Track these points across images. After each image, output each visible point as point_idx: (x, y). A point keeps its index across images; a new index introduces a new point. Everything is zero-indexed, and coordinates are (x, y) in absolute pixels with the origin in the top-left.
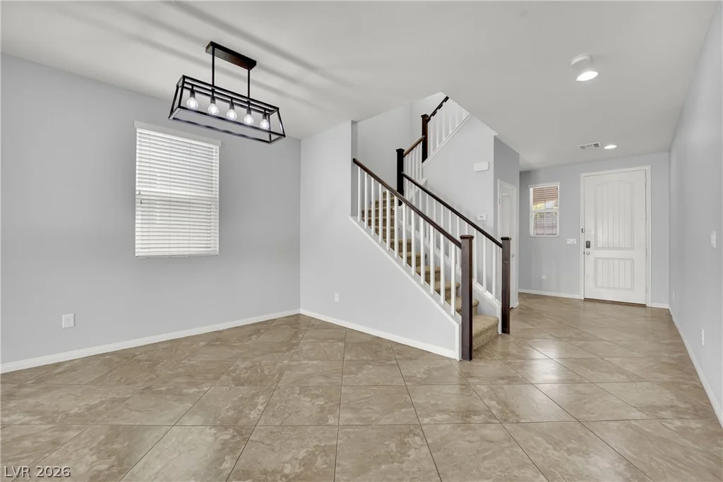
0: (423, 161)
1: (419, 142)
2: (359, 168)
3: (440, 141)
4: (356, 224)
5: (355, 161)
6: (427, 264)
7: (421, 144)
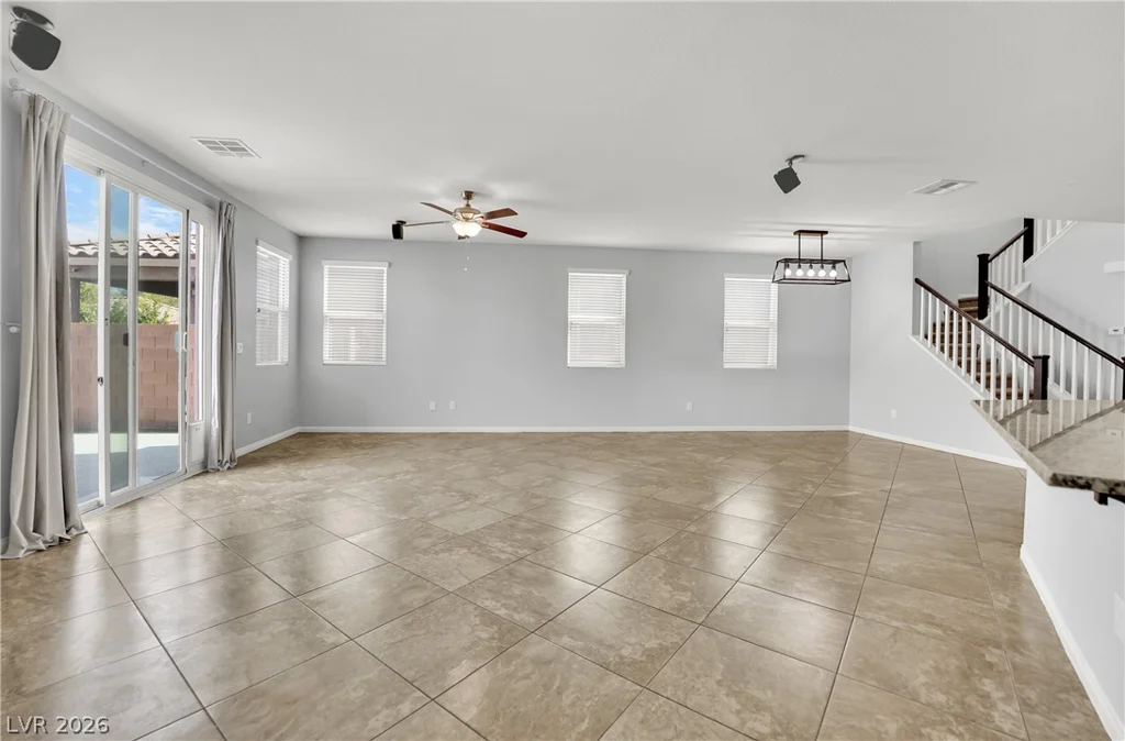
0: (1025, 259)
1: (1018, 237)
2: (922, 289)
3: (1053, 234)
4: (926, 350)
5: (917, 281)
6: (998, 370)
7: (1021, 241)
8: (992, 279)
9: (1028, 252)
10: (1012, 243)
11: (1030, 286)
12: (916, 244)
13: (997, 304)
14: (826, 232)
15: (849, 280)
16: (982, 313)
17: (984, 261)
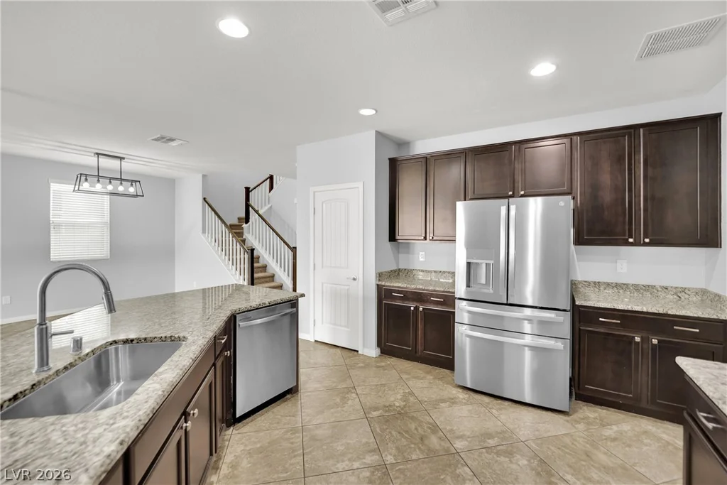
10: (263, 182)
11: (271, 207)
12: (204, 176)
14: (124, 158)
15: (143, 196)
17: (248, 190)
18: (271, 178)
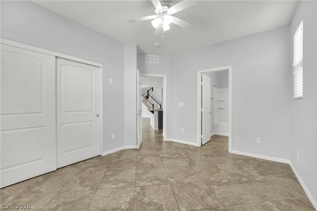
8: (149, 94)
9: (153, 90)
11: (153, 95)
13: (149, 97)
16: (148, 98)
17: (148, 91)
18: (153, 88)
